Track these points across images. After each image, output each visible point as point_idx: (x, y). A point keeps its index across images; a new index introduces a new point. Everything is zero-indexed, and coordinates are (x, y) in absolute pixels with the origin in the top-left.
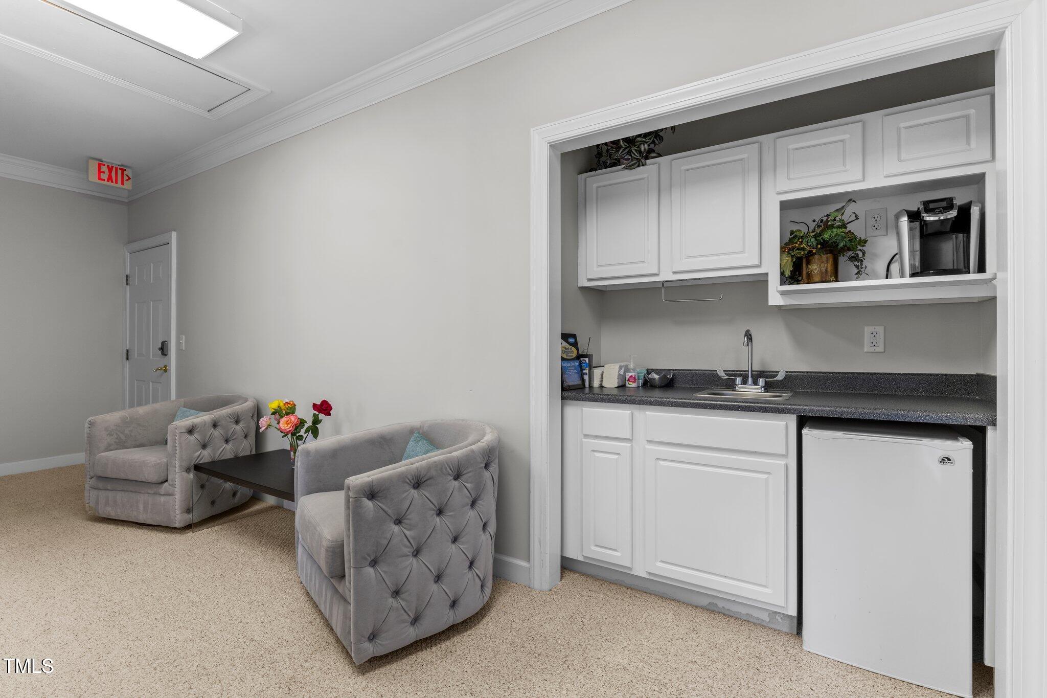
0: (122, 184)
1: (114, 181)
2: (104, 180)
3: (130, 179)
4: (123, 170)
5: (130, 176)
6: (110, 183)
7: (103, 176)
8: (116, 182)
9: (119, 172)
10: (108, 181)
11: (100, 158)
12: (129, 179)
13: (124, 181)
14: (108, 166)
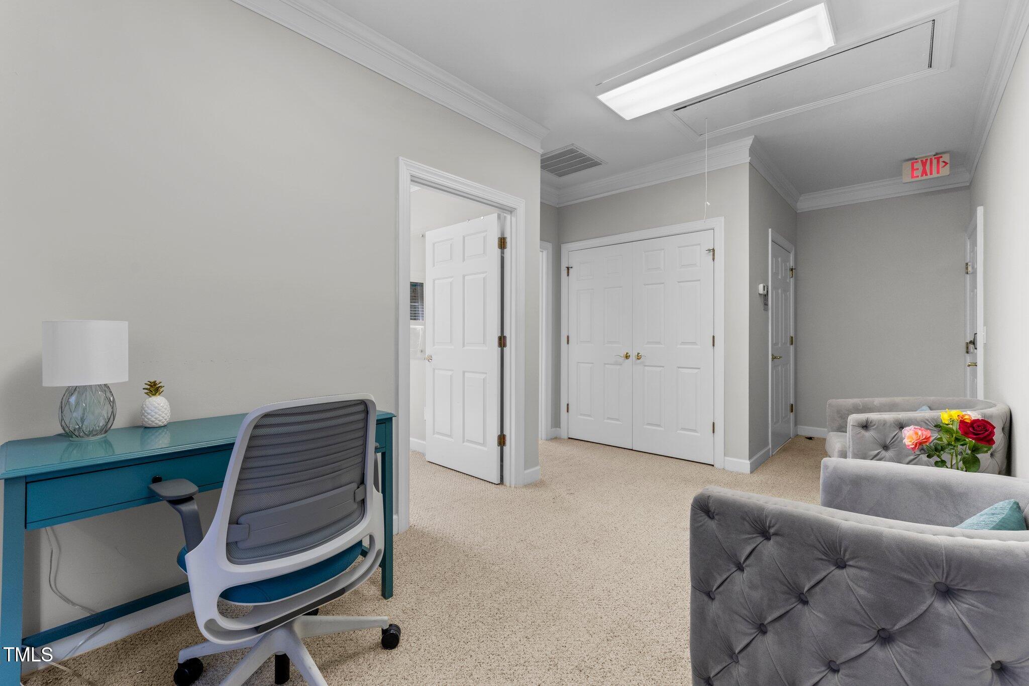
0: (938, 172)
1: (928, 173)
2: (918, 176)
3: (948, 163)
4: (938, 159)
5: (947, 161)
6: (925, 177)
7: (916, 173)
8: (931, 174)
9: (935, 162)
10: (922, 176)
11: (911, 157)
12: (946, 163)
13: (940, 167)
14: (922, 161)
